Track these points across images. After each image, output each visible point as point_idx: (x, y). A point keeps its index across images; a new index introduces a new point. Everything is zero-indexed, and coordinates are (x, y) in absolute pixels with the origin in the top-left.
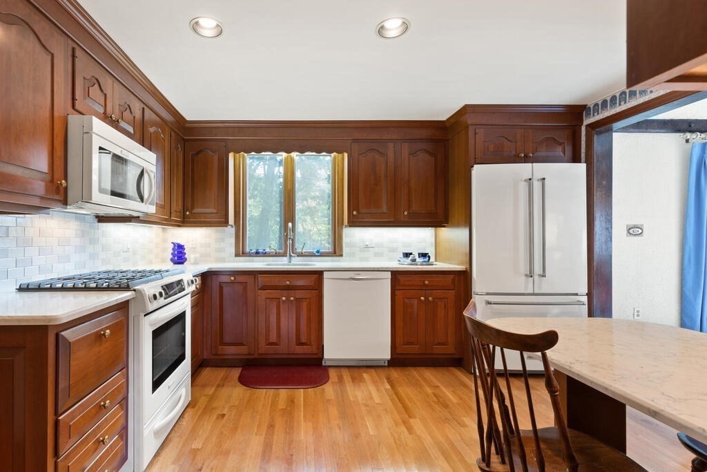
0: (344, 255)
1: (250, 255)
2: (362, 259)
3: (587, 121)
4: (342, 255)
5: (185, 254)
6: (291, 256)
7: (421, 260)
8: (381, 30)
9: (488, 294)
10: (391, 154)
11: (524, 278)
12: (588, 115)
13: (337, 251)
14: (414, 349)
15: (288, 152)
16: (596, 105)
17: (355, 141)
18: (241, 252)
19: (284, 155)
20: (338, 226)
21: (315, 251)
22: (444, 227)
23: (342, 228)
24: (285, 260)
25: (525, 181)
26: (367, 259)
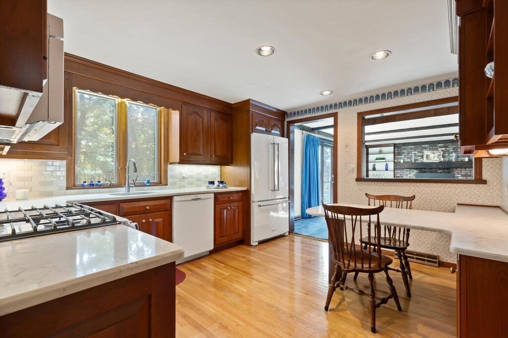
0: (168, 184)
1: (83, 187)
2: (180, 187)
3: (287, 120)
4: (167, 185)
5: (4, 189)
6: (129, 187)
7: (221, 185)
8: (259, 51)
9: (259, 201)
10: (205, 118)
11: (271, 192)
12: (287, 117)
13: (162, 181)
14: (225, 239)
15: (122, 97)
16: (291, 113)
17: (184, 103)
18: (72, 185)
19: (118, 100)
20: (164, 163)
21: (145, 182)
22: (229, 165)
23: (167, 164)
24: (123, 190)
25: (272, 144)
26: (183, 187)
